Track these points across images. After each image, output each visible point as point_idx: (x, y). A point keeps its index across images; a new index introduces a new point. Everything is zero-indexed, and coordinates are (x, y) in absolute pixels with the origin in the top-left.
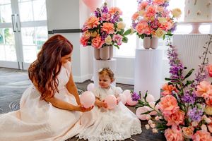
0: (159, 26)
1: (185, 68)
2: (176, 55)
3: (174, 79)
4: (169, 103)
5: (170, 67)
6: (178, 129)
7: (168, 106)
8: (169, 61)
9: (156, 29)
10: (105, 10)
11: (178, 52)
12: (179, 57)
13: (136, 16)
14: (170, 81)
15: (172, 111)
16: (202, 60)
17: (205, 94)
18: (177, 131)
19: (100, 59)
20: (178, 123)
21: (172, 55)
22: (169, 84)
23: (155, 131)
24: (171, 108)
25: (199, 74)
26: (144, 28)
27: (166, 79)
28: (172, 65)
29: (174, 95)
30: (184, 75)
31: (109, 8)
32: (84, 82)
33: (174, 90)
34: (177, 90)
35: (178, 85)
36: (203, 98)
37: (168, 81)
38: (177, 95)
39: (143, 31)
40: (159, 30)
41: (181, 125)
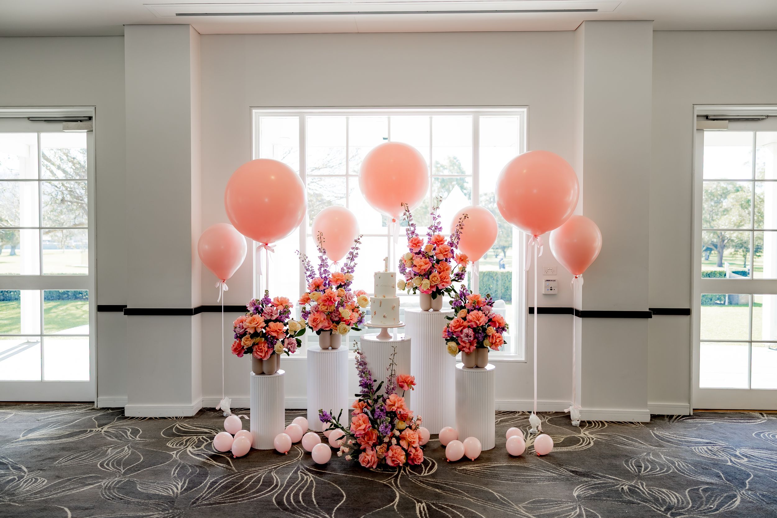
0: (341, 319)
1: (375, 381)
2: (365, 364)
3: (365, 395)
4: (361, 422)
5: (360, 379)
6: (372, 450)
7: (360, 426)
8: (358, 372)
9: (338, 323)
10: (267, 300)
11: (367, 360)
12: (369, 367)
13: (305, 300)
14: (360, 398)
15: (364, 430)
16: (389, 373)
17: (393, 407)
18: (372, 452)
19: (263, 373)
20: (371, 443)
21: (360, 364)
22: (360, 400)
23: (349, 457)
24: (363, 427)
25: (388, 386)
26: (321, 321)
27: (357, 395)
28: (361, 376)
29: (366, 413)
30: (375, 388)
31: (272, 297)
32: (198, 414)
33: (366, 407)
34: (369, 407)
35: (370, 401)
36: (392, 412)
37: (358, 398)
38: (369, 413)
39: (320, 326)
40: (342, 325)
41: (374, 445)
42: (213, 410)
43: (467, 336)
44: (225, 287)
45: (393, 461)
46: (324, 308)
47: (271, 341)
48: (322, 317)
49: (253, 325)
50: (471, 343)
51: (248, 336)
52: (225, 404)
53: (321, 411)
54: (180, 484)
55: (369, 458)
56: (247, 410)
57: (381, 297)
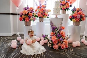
0: (45, 14)
7: (54, 39)
13: (36, 10)
17: (62, 34)
32: (12, 35)
39: (40, 16)
40: (45, 16)
41: (57, 44)
42: (16, 35)
43: (79, 17)
44: (18, 8)
45: (63, 48)
46: (41, 12)
47: (30, 17)
48: (41, 14)
49: (25, 12)
50: (78, 19)
51: (23, 15)
52: (18, 34)
53: (43, 35)
54: (4, 56)
55: (56, 47)
56: (23, 35)
57: (57, 7)
